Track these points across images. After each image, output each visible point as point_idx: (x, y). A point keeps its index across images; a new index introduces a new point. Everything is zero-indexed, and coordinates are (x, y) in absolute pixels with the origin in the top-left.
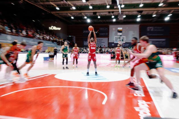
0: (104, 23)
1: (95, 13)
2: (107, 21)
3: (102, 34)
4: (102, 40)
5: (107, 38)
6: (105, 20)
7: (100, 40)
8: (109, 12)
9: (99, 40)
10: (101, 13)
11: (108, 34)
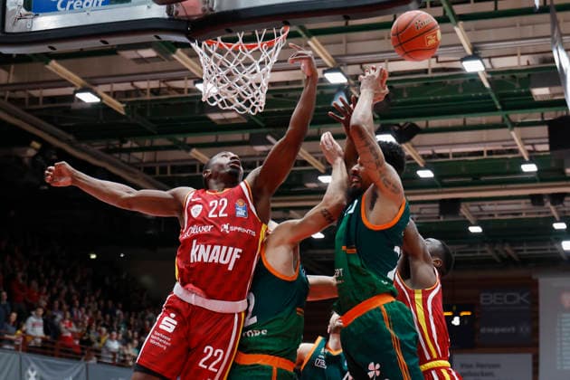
0: (507, 262)
1: (450, 207)
2: (525, 249)
3: (497, 330)
4: (497, 366)
5: (528, 358)
6: (512, 245)
7: (486, 370)
8: (537, 200)
9: (479, 366)
10: (488, 207)
11: (536, 331)
